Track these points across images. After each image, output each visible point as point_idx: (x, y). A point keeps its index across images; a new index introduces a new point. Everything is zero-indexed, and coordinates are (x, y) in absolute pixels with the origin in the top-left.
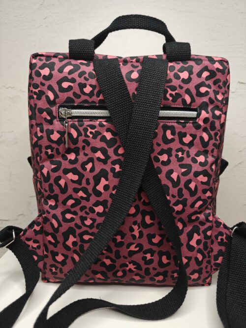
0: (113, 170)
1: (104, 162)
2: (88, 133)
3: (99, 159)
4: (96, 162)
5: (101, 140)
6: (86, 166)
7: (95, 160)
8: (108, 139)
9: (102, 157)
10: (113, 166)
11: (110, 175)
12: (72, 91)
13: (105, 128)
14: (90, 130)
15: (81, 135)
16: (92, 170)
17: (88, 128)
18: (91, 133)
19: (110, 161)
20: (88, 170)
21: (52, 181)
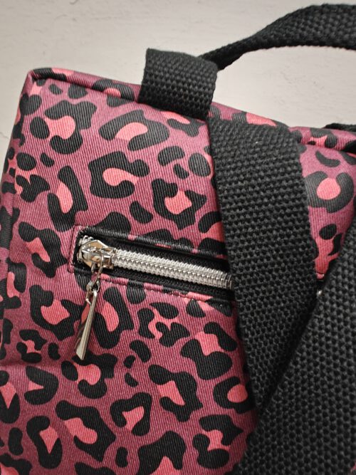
0: (201, 442)
1: (182, 414)
2: (152, 327)
3: (166, 403)
4: (156, 409)
5: (185, 352)
6: (125, 414)
7: (156, 403)
8: (206, 352)
9: (178, 400)
10: (204, 432)
11: (191, 454)
12: (130, 199)
13: (204, 321)
14: (158, 318)
15: (130, 327)
16: (142, 428)
17: (155, 311)
18: (160, 326)
19: (196, 415)
20: (130, 426)
21: (21, 423)
